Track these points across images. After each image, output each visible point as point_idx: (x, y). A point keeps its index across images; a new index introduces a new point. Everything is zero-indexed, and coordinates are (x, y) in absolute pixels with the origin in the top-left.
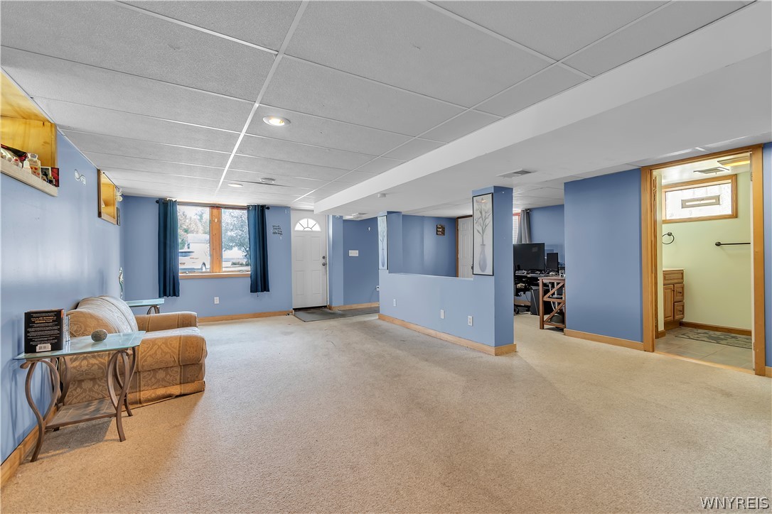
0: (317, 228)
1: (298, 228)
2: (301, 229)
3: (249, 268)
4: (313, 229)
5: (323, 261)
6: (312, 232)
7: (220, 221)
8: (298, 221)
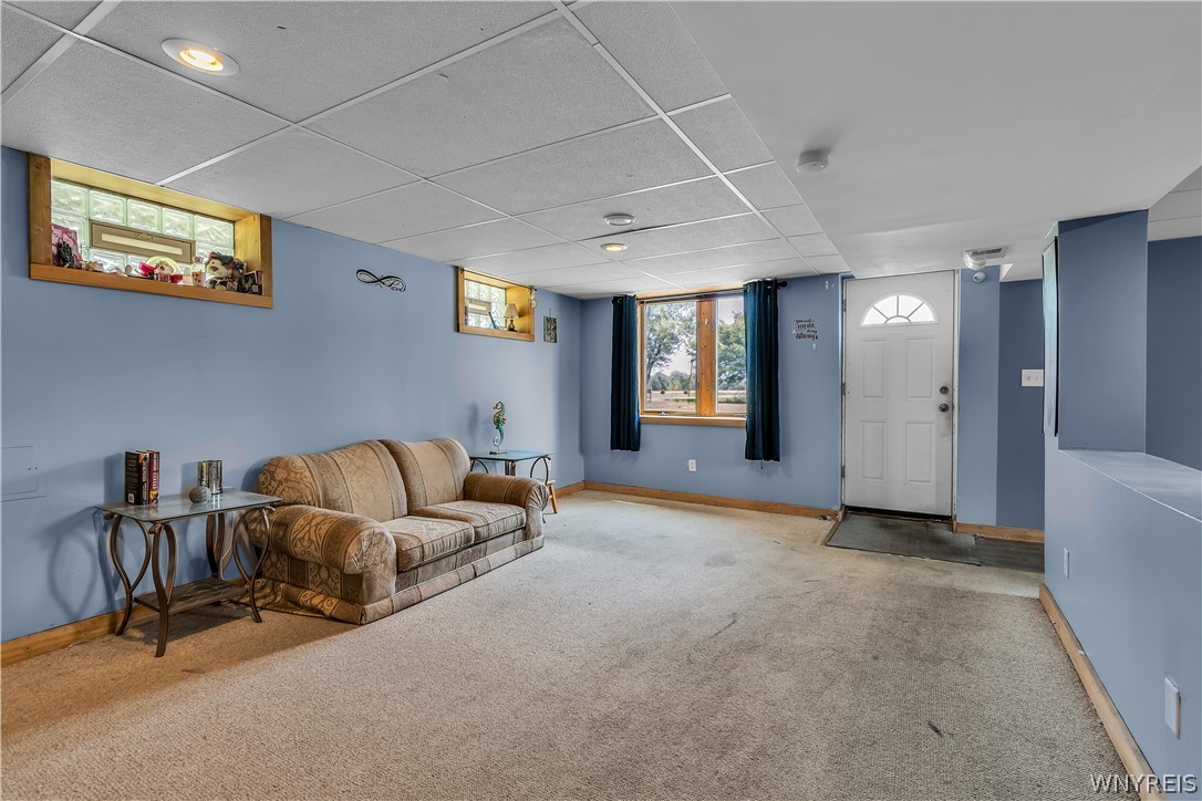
0: (926, 315)
1: (871, 318)
2: (881, 320)
3: (744, 408)
4: (913, 319)
5: (943, 399)
6: (911, 325)
7: (712, 323)
8: (871, 303)
